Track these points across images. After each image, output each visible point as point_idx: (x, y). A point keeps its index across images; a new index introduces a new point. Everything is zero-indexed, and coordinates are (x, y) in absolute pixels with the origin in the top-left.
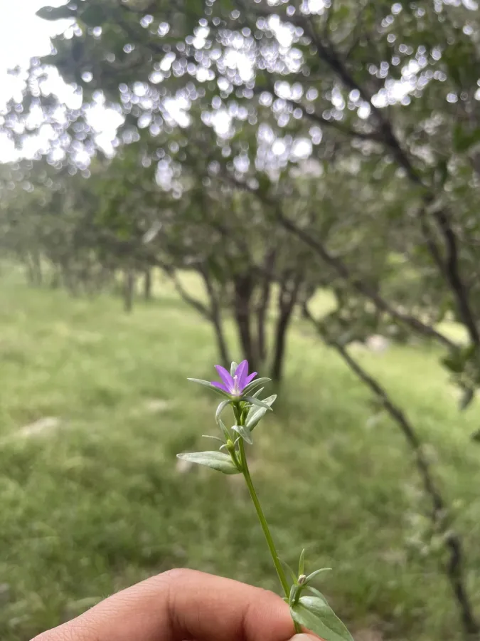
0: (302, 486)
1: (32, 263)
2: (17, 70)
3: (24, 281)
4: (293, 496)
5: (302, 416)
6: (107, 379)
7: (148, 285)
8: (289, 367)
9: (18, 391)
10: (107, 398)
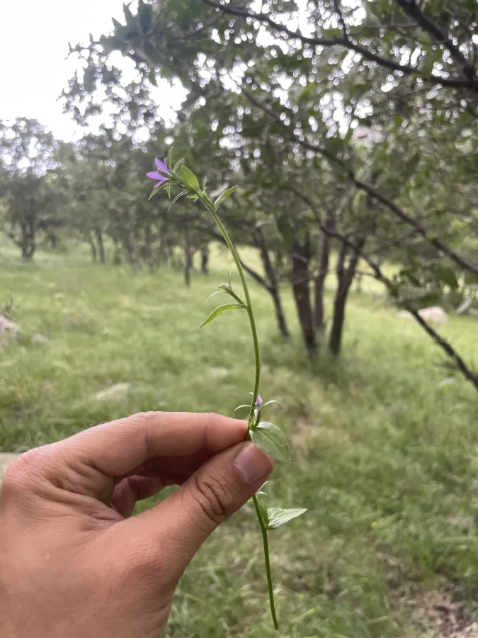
0: (363, 451)
1: (95, 241)
2: (79, 49)
3: (89, 258)
4: (356, 461)
5: (362, 384)
6: (170, 348)
7: (205, 260)
8: (347, 337)
9: (90, 358)
10: (172, 366)
